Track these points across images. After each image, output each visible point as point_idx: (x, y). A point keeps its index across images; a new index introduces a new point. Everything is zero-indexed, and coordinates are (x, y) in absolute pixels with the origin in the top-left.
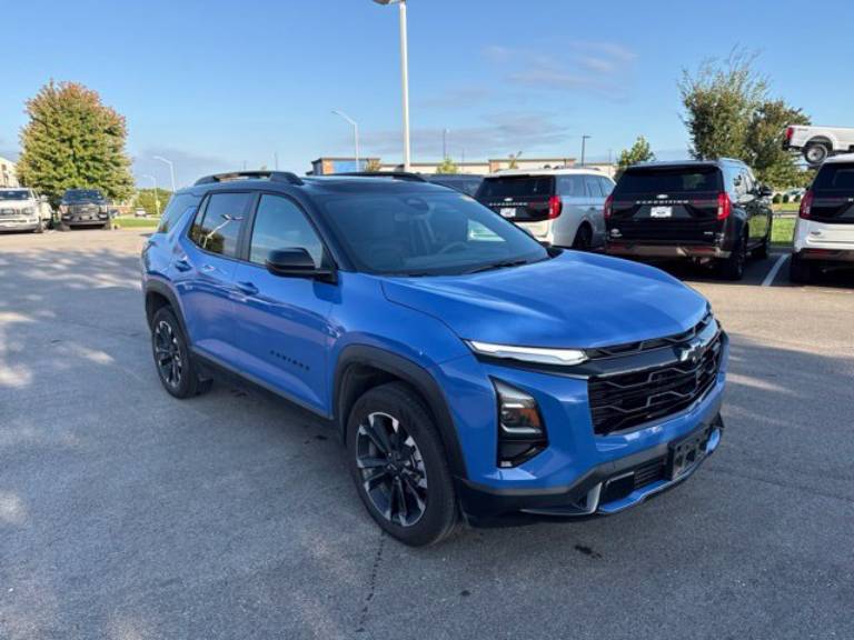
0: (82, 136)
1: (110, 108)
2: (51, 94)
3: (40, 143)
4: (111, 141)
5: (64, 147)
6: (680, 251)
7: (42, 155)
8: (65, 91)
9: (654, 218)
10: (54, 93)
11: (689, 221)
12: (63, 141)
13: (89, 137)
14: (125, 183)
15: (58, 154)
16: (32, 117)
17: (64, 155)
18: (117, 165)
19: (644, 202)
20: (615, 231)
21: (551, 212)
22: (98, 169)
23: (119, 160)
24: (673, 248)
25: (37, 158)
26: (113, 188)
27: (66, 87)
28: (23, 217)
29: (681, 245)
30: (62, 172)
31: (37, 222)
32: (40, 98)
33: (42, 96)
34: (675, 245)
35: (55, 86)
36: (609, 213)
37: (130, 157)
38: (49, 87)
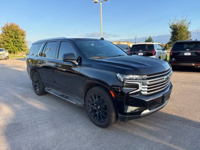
0: (15, 36)
1: (22, 29)
2: (7, 26)
3: (5, 38)
4: (22, 37)
5: (10, 39)
6: (193, 65)
7: (5, 41)
8: (11, 25)
9: (185, 55)
10: (8, 25)
11: (196, 56)
12: (10, 37)
13: (17, 36)
14: (25, 47)
15: (9, 40)
16: (3, 31)
17: (10, 40)
18: (24, 43)
19: (182, 51)
20: (173, 59)
21: (153, 54)
22: (19, 44)
23: (24, 42)
24: (191, 64)
25: (4, 41)
26: (23, 49)
27: (11, 24)
28: (2, 56)
29: (194, 63)
30: (10, 45)
31: (5, 57)
32: (5, 27)
33: (5, 26)
34: (192, 63)
35: (8, 24)
36: (171, 54)
37: (27, 41)
38: (7, 24)
